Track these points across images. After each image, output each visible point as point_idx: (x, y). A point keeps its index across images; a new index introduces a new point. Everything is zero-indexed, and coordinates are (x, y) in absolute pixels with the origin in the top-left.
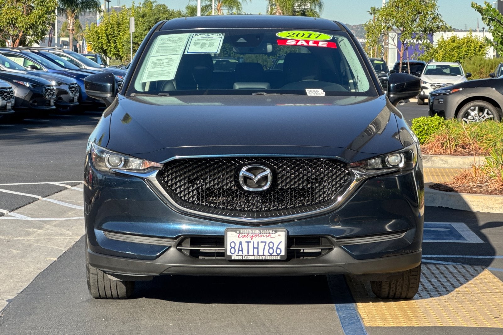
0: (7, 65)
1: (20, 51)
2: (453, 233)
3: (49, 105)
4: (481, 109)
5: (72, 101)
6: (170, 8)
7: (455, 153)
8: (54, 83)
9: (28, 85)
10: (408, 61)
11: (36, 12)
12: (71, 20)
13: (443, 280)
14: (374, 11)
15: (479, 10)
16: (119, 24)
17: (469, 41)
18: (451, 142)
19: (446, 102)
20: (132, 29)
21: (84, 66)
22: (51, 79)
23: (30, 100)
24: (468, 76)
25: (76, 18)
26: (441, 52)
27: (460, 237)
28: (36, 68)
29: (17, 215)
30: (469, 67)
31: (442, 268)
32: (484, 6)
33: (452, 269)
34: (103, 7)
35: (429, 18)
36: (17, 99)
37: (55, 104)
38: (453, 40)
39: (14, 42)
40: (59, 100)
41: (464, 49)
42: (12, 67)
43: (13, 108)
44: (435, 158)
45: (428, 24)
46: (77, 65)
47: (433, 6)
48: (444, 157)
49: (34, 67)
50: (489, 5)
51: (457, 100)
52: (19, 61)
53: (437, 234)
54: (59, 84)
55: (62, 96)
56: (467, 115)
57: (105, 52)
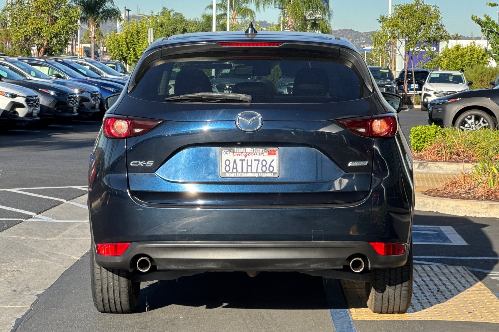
0: (33, 74)
1: (45, 60)
2: (441, 236)
3: (72, 112)
4: (477, 118)
5: (94, 107)
6: (187, 18)
7: (450, 160)
8: (76, 91)
9: (52, 93)
10: (413, 69)
11: (60, 23)
12: (92, 28)
13: (426, 279)
14: (383, 19)
15: (479, 22)
16: (138, 33)
17: (472, 49)
18: (446, 150)
19: (444, 111)
20: (151, 39)
21: (105, 75)
22: (74, 87)
23: (54, 107)
24: (470, 84)
25: (98, 26)
26: (445, 61)
27: (447, 239)
28: (60, 77)
29: (43, 218)
30: (471, 75)
31: (427, 268)
32: (484, 19)
33: (436, 269)
34: (123, 16)
35: (433, 28)
36: (42, 106)
37: (78, 111)
38: (457, 48)
39: (39, 50)
40: (81, 107)
41: (468, 57)
42: (37, 76)
43: (39, 115)
44: (431, 165)
45: (432, 34)
46: (99, 73)
47: (437, 17)
48: (439, 164)
49: (58, 76)
50: (488, 18)
51: (455, 109)
52: (45, 70)
53: (426, 237)
54: (81, 92)
55: (84, 103)
56: (464, 123)
57: (125, 59)
